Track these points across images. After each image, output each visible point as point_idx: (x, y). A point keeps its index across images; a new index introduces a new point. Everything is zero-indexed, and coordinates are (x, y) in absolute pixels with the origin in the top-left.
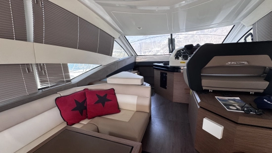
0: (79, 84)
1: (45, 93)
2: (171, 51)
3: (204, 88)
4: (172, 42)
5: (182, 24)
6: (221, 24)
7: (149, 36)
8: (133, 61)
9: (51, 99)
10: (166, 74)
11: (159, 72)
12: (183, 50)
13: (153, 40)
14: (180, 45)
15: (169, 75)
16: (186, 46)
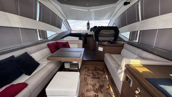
0: (52, 40)
1: (42, 42)
2: (88, 29)
3: (99, 40)
4: (88, 24)
5: (93, 17)
6: (107, 19)
7: (78, 21)
8: (70, 33)
9: (46, 44)
10: (87, 38)
11: (84, 37)
12: (93, 28)
13: (80, 23)
14: (92, 26)
15: (88, 38)
16: (94, 27)
